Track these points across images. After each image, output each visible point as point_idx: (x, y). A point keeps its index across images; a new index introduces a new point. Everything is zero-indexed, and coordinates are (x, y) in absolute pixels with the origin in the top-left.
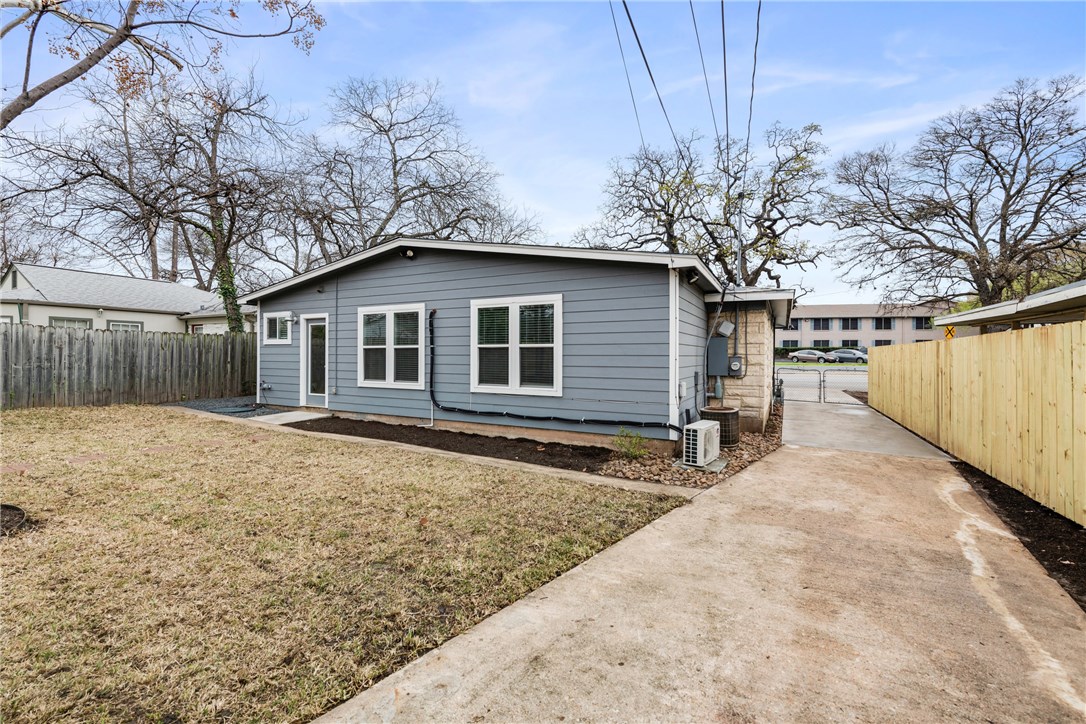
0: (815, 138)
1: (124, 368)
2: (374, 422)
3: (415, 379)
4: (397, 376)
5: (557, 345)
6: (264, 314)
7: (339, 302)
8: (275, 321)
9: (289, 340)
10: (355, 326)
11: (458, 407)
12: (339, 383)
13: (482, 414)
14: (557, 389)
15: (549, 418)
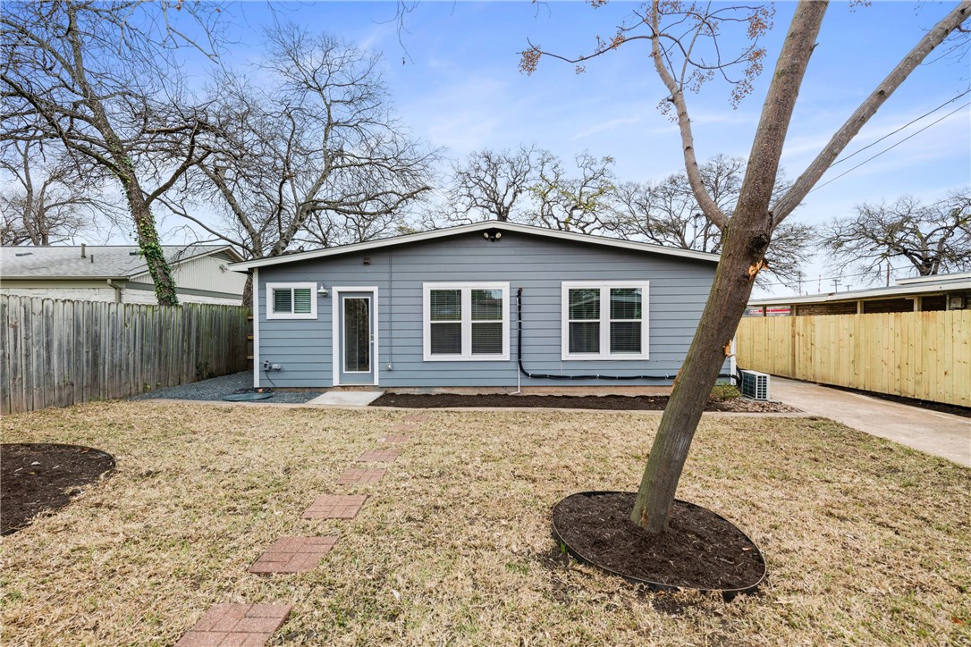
0: (609, 166)
1: (87, 352)
2: (443, 395)
3: (499, 350)
4: (475, 349)
5: (645, 321)
6: (267, 284)
7: (395, 276)
8: (288, 292)
9: (313, 315)
10: (416, 301)
11: (548, 373)
12: (395, 358)
13: (575, 378)
14: (645, 354)
15: (639, 377)
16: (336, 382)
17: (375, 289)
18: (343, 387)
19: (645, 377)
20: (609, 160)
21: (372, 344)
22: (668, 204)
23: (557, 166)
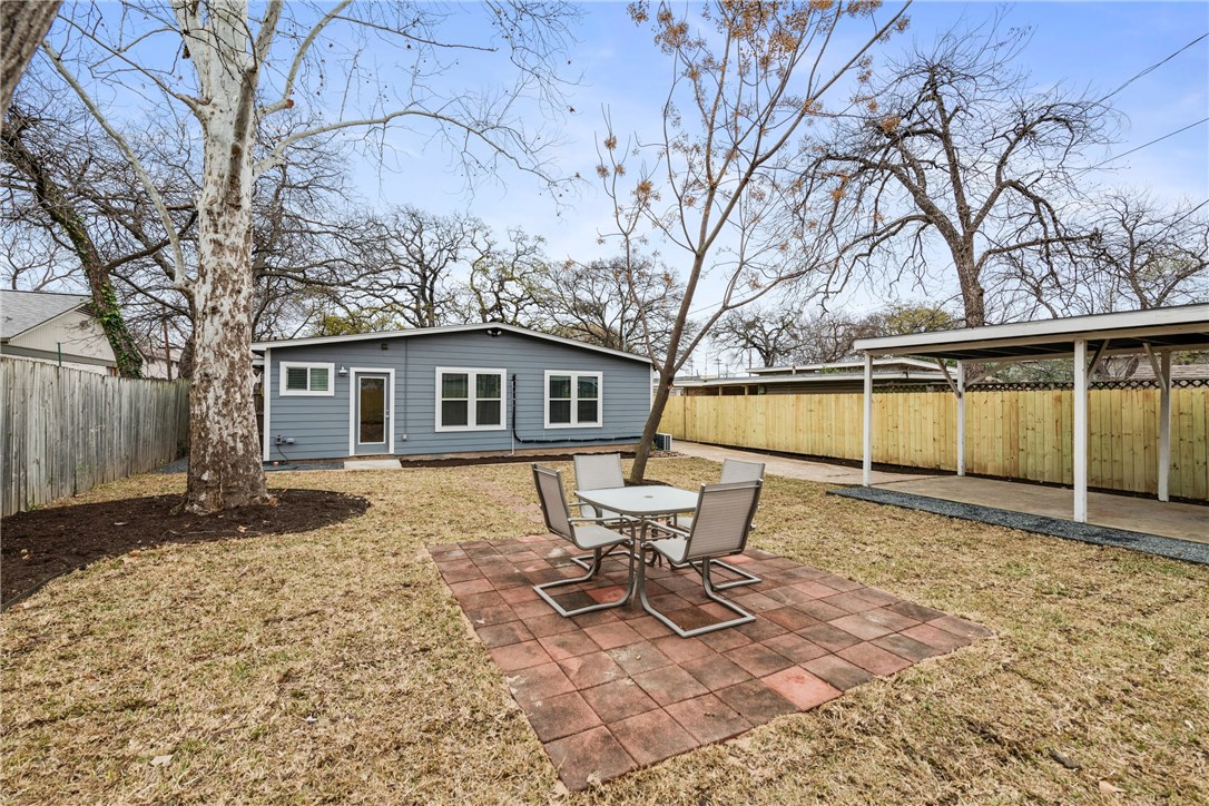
0: (540, 245)
2: (451, 459)
3: (497, 422)
4: (479, 422)
5: (600, 399)
6: (281, 363)
7: (410, 360)
8: (304, 371)
9: (331, 392)
10: (431, 382)
11: (534, 439)
12: (409, 430)
13: (554, 442)
14: (599, 423)
15: (596, 440)
16: (352, 453)
17: (392, 371)
18: (359, 457)
19: (600, 440)
20: (540, 239)
21: (388, 419)
22: (590, 285)
23: (487, 235)
